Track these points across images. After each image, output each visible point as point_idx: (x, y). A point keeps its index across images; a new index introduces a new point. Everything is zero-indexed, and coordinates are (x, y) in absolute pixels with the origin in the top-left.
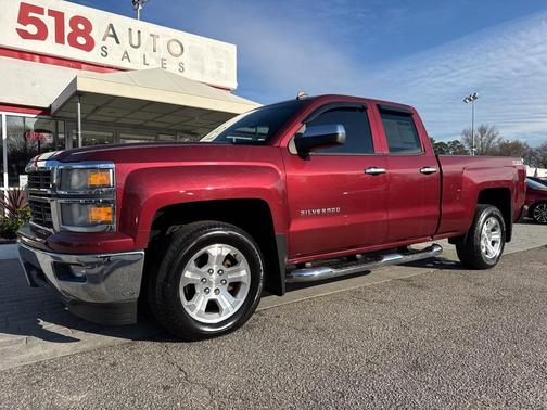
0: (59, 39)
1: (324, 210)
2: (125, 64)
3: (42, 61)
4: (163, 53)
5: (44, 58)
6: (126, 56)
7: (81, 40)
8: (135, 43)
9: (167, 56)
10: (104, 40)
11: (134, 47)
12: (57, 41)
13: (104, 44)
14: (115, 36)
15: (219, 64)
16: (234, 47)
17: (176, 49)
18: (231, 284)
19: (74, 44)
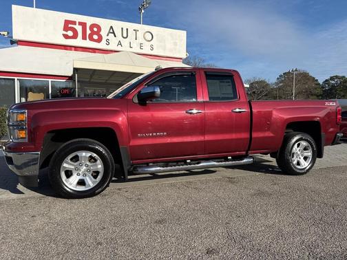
0: (84, 38)
1: (155, 134)
2: (119, 48)
3: (75, 50)
4: (140, 39)
5: (76, 48)
6: (120, 43)
7: (95, 37)
8: (125, 35)
9: (144, 41)
10: (108, 35)
11: (124, 38)
12: (83, 39)
13: (107, 38)
14: (113, 33)
15: (175, 44)
16: (185, 32)
17: (149, 37)
18: (94, 172)
19: (91, 39)
